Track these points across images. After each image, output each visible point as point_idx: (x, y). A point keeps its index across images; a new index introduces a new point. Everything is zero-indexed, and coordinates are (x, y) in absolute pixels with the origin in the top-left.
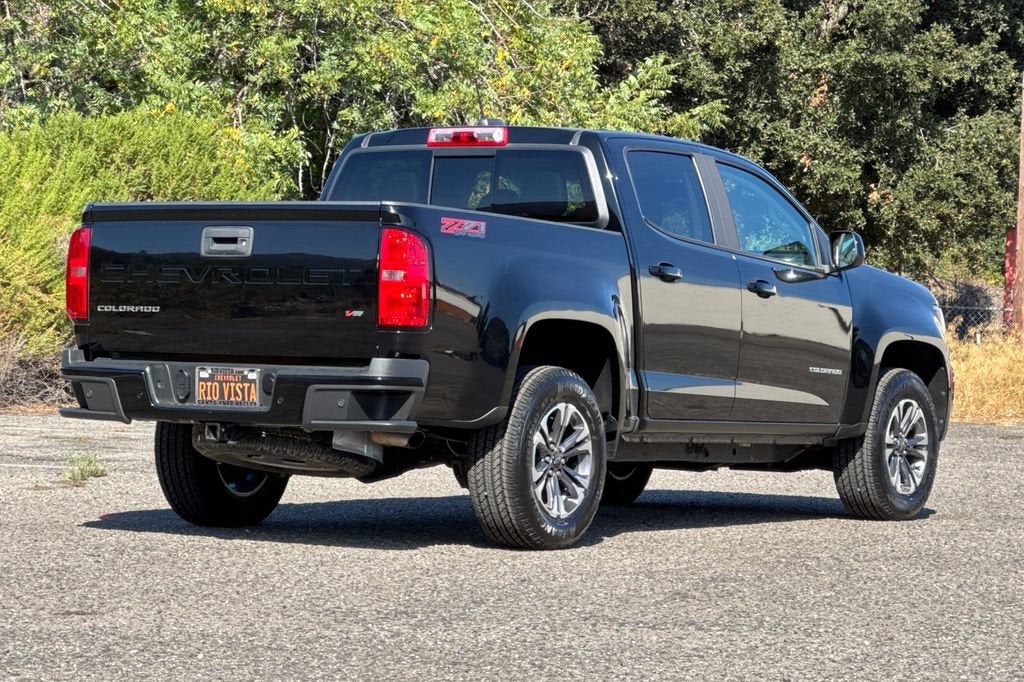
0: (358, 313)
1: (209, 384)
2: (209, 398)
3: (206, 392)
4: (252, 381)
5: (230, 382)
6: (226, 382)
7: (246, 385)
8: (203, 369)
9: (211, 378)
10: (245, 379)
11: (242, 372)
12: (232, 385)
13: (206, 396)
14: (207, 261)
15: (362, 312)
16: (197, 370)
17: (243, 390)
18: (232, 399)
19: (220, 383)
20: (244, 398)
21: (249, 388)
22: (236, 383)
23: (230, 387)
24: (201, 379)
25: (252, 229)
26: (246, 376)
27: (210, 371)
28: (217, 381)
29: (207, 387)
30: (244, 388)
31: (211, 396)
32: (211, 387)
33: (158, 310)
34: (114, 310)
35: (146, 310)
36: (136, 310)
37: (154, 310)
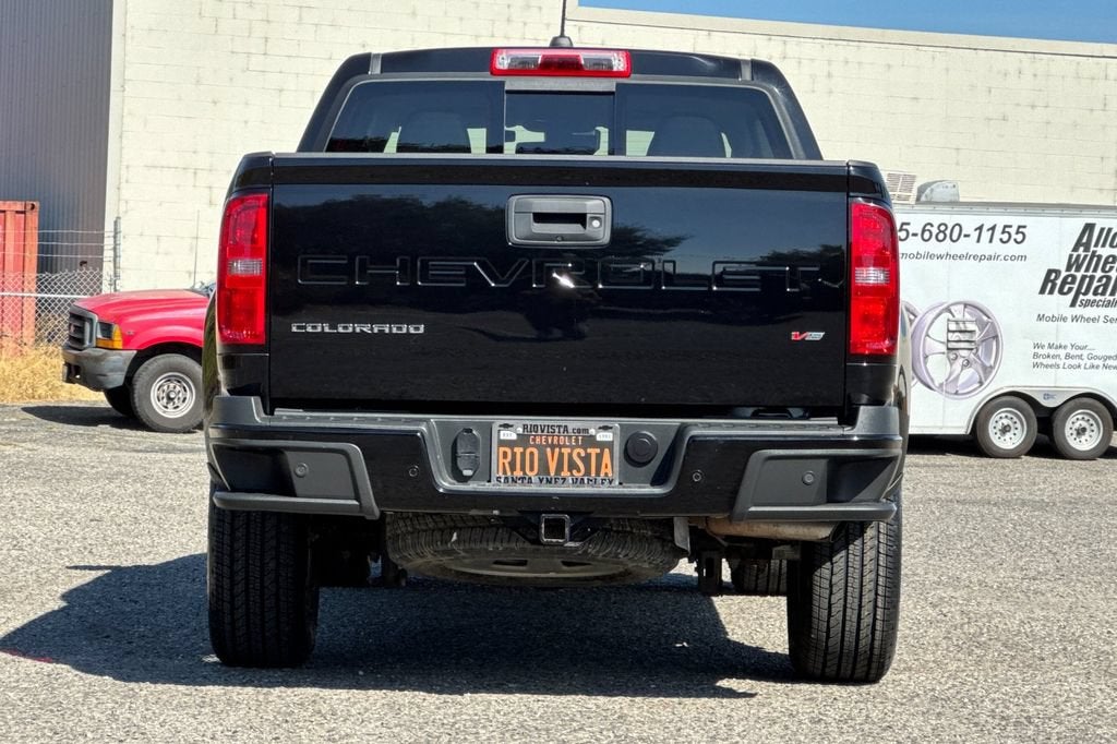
0: (817, 336)
1: (518, 450)
2: (518, 473)
3: (513, 466)
4: (602, 445)
5: (560, 447)
6: (553, 447)
7: (593, 451)
8: (506, 426)
9: (523, 440)
10: (590, 441)
11: (586, 430)
12: (565, 451)
13: (513, 469)
14: (522, 251)
15: (822, 334)
16: (495, 428)
17: (586, 460)
18: (565, 473)
19: (541, 448)
20: (588, 472)
21: (599, 457)
22: (572, 448)
23: (561, 455)
24: (502, 443)
25: (606, 200)
26: (593, 437)
27: (520, 430)
28: (535, 446)
29: (514, 454)
30: (588, 456)
31: (523, 469)
32: (523, 454)
33: (422, 330)
34: (327, 330)
35: (395, 331)
36: (376, 331)
37: (412, 331)
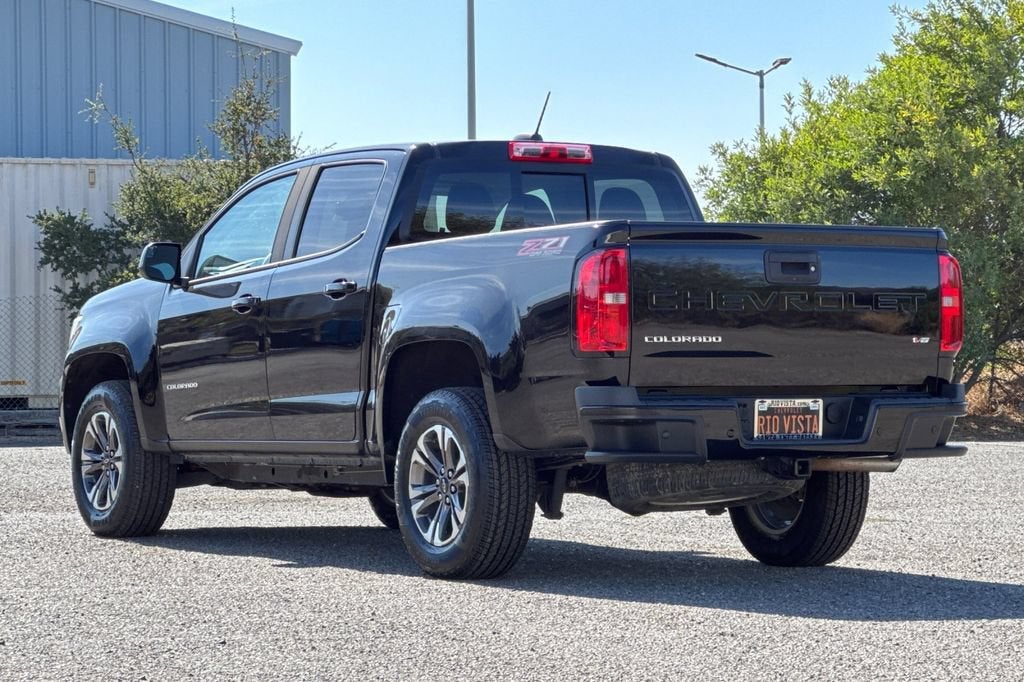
1: (768, 417)
2: (769, 433)
3: (765, 427)
4: (815, 412)
5: (791, 414)
6: (787, 415)
7: (809, 417)
8: (761, 403)
9: (771, 412)
10: (807, 411)
11: (804, 404)
12: (794, 417)
13: (766, 430)
16: (756, 403)
17: (804, 422)
18: (793, 432)
19: (781, 416)
20: (805, 431)
21: (812, 420)
22: (798, 415)
23: (791, 419)
24: (760, 412)
26: (809, 408)
27: (769, 405)
28: (777, 414)
29: (766, 420)
30: (806, 419)
31: (771, 430)
32: (771, 420)
33: (720, 340)
34: (666, 340)
35: (705, 340)
36: (694, 340)
37: (714, 340)
